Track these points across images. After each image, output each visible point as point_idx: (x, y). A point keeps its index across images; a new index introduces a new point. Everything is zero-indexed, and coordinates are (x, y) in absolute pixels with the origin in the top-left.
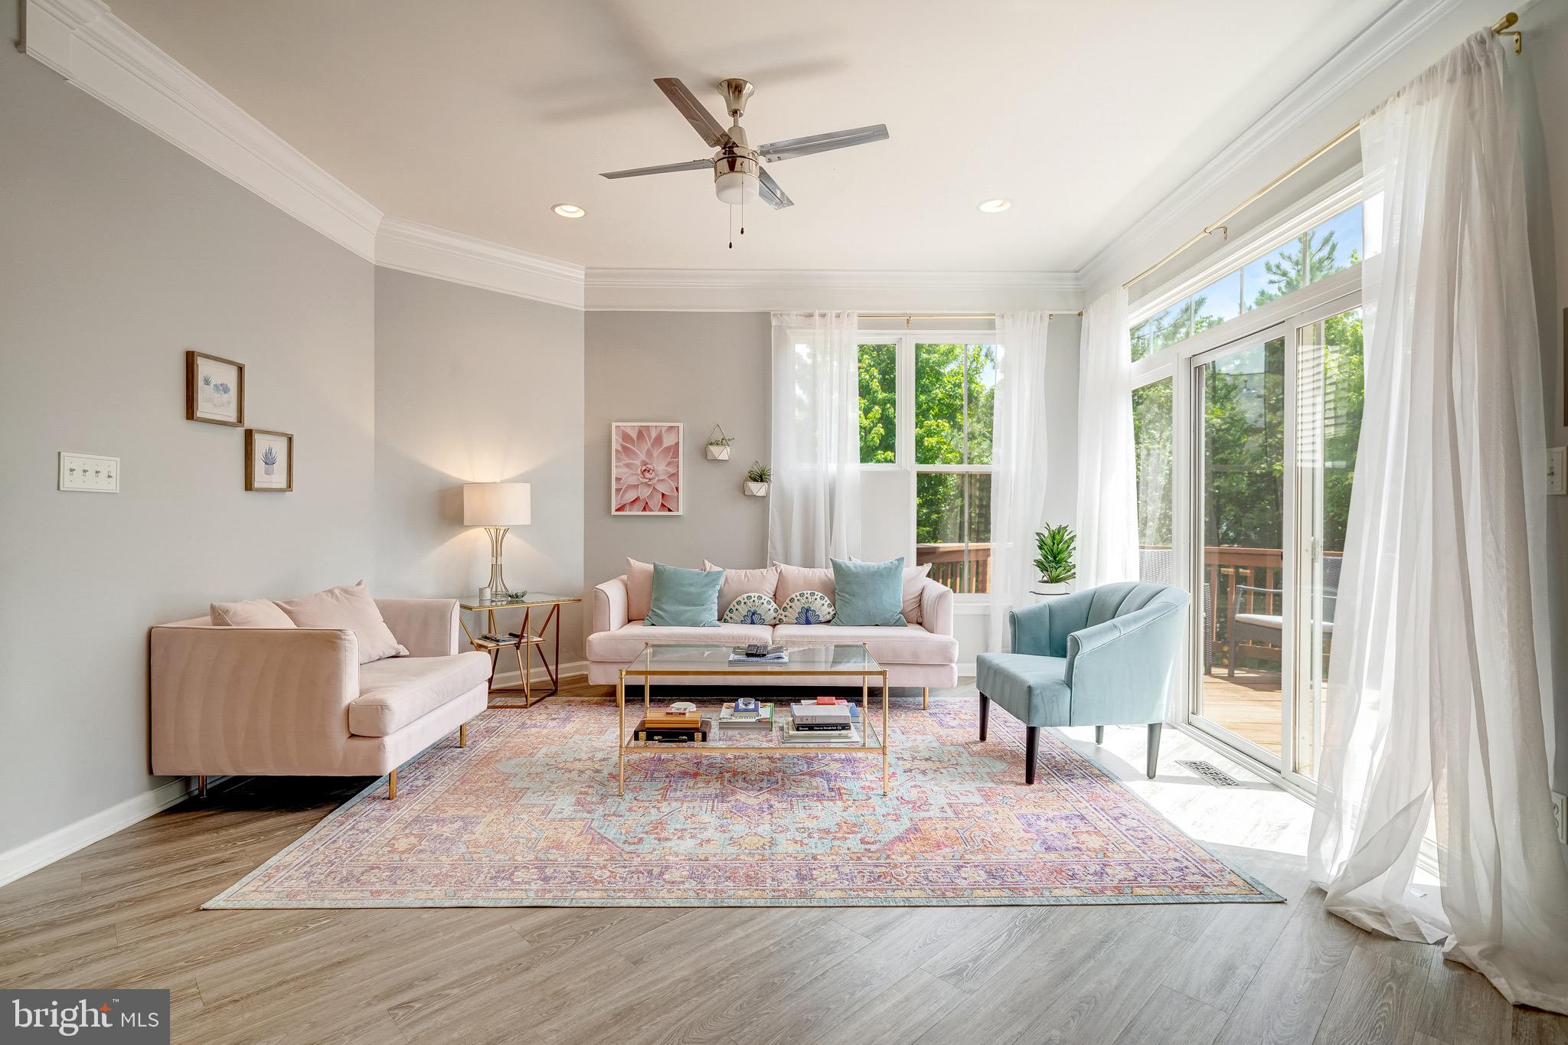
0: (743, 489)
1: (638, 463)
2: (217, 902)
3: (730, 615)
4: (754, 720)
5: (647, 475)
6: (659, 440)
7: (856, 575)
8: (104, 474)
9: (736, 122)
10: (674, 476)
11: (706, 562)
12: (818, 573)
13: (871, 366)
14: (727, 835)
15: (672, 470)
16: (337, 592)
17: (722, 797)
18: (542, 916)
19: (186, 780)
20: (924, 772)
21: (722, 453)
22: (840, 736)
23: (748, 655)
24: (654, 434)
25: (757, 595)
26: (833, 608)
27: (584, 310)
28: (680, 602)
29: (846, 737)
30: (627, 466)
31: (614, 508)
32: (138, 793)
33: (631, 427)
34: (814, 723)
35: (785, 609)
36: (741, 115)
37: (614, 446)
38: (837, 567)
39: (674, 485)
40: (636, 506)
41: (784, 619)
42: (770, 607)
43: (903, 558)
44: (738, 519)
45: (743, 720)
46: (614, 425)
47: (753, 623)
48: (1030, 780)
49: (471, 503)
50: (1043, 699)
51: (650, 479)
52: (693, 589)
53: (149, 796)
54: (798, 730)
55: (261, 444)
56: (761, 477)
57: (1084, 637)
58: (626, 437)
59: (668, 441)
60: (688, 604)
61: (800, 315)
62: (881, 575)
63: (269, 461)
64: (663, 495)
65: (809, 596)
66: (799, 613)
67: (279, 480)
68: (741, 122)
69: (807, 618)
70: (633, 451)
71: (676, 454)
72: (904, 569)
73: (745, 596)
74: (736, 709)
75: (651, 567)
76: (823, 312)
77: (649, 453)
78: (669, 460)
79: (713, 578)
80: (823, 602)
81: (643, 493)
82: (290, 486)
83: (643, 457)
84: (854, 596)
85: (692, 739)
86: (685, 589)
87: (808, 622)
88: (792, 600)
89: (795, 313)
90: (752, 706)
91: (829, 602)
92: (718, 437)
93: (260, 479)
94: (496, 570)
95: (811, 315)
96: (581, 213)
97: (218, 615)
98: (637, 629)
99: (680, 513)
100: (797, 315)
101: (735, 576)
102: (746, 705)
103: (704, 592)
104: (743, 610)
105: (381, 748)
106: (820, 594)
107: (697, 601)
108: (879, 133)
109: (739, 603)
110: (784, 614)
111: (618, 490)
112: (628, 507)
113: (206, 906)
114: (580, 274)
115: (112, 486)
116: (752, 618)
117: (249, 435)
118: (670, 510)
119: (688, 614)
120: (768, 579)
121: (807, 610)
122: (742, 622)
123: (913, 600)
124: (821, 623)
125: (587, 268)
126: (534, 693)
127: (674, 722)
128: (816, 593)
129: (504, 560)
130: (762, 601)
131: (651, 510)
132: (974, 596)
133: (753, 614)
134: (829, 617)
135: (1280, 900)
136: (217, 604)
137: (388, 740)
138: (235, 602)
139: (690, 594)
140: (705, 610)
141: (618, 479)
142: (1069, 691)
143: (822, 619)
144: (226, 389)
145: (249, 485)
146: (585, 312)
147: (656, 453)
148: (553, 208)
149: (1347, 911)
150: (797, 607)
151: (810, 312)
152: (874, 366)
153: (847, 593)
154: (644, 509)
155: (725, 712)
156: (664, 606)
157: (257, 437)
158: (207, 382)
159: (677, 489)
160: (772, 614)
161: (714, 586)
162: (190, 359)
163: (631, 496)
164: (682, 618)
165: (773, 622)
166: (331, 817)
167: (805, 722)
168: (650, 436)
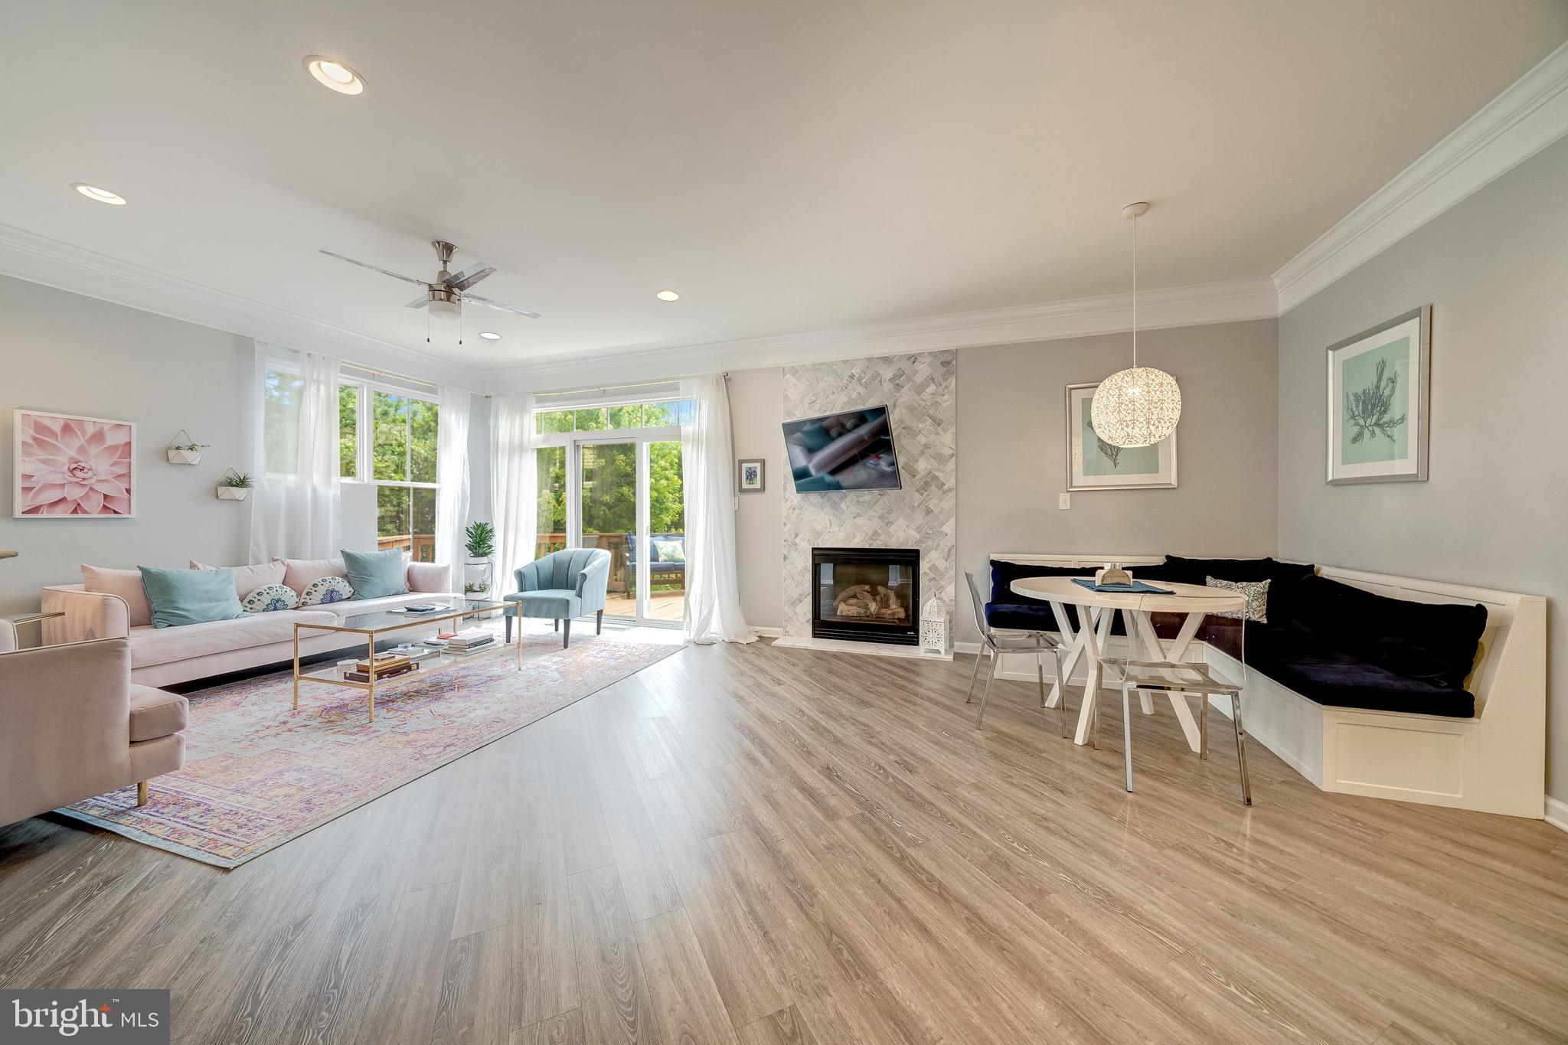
0: (215, 494)
1: (64, 460)
3: (253, 605)
5: (80, 474)
6: (98, 437)
10: (124, 477)
12: (322, 564)
15: (120, 470)
21: (188, 457)
24: (90, 430)
25: (277, 585)
26: (352, 587)
28: (198, 600)
30: (44, 461)
31: (19, 509)
33: (51, 419)
35: (308, 594)
37: (19, 437)
38: (347, 556)
39: (123, 486)
40: (61, 507)
41: (309, 602)
42: (292, 594)
46: (19, 413)
47: (275, 609)
48: (566, 646)
50: (573, 605)
51: (84, 479)
56: (240, 482)
57: (588, 573)
58: (40, 428)
59: (115, 439)
60: (211, 601)
64: (105, 496)
65: (331, 580)
66: (324, 595)
69: (331, 598)
70: (54, 446)
71: (127, 454)
73: (264, 587)
75: (136, 570)
77: (82, 451)
78: (115, 459)
79: (225, 576)
80: (343, 584)
81: (73, 493)
83: (72, 454)
87: (332, 601)
88: (315, 586)
91: (347, 583)
92: (183, 441)
99: (133, 516)
101: (242, 572)
104: (265, 600)
106: (340, 579)
107: (219, 597)
109: (259, 594)
110: (308, 598)
111: (26, 491)
112: (45, 509)
116: (276, 605)
118: (115, 512)
120: (278, 572)
121: (332, 592)
122: (264, 611)
124: (343, 600)
128: (336, 578)
130: (285, 590)
131: (85, 512)
133: (274, 602)
134: (349, 595)
140: (227, 605)
141: (26, 477)
142: (581, 599)
143: (344, 597)
147: (93, 451)
150: (321, 591)
153: (360, 574)
154: (75, 511)
156: (180, 606)
159: (128, 491)
160: (295, 599)
161: (231, 582)
163: (50, 497)
164: (211, 614)
165: (297, 606)
168: (83, 431)
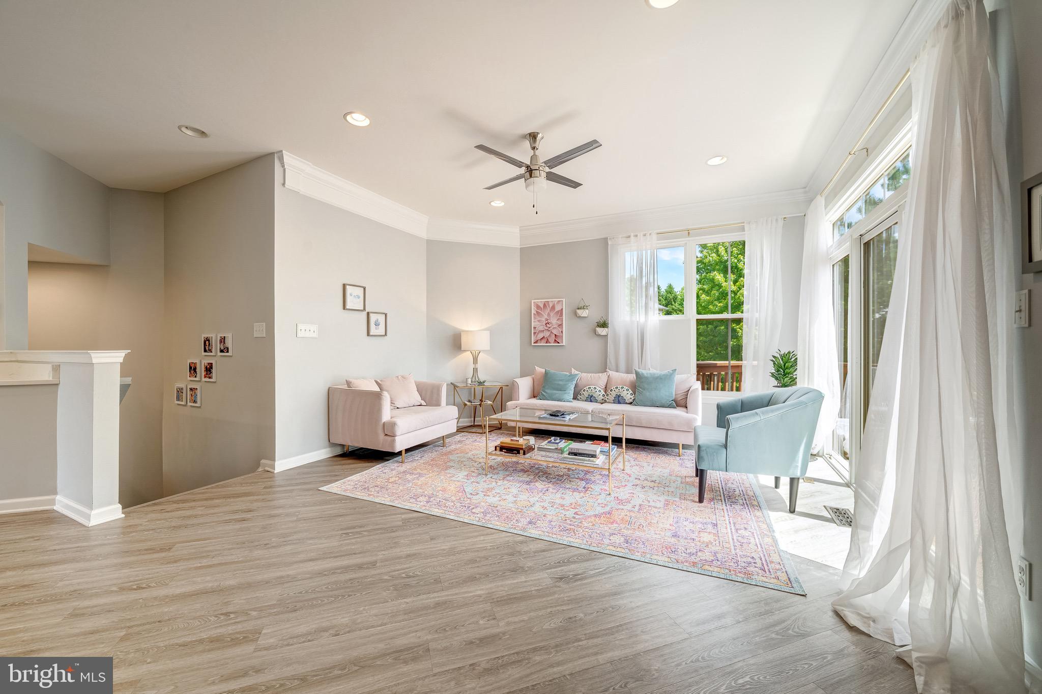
0: (595, 331)
1: (544, 319)
2: (324, 488)
3: (580, 397)
4: (553, 448)
5: (548, 325)
6: (553, 308)
7: (647, 378)
8: (312, 331)
9: (534, 153)
10: (561, 325)
11: (573, 369)
12: (629, 377)
13: (738, 254)
14: (515, 499)
15: (559, 323)
16: (399, 377)
17: (528, 483)
18: (416, 515)
19: (343, 446)
20: (643, 487)
21: (583, 313)
22: (589, 461)
23: (551, 415)
24: (551, 305)
25: (594, 387)
26: (634, 395)
27: (519, 247)
28: (555, 389)
29: (593, 461)
30: (539, 321)
31: (533, 342)
32: (325, 448)
33: (541, 303)
34: (578, 452)
35: (607, 395)
36: (537, 149)
37: (533, 312)
38: (637, 374)
39: (560, 330)
40: (543, 341)
41: (607, 400)
42: (600, 393)
43: (676, 370)
44: (592, 347)
45: (550, 447)
46: (533, 301)
47: (591, 401)
48: (701, 500)
49: (464, 340)
50: (707, 453)
51: (549, 328)
52: (561, 383)
53: (328, 450)
54: (569, 455)
55: (373, 318)
56: (604, 325)
57: (733, 418)
58: (538, 307)
59: (558, 308)
60: (558, 390)
61: (624, 237)
62: (661, 378)
63: (377, 324)
64: (555, 335)
65: (593, 389)
66: (614, 398)
67: (381, 331)
68: (537, 152)
69: (619, 400)
70: (542, 314)
71: (561, 315)
72: (677, 376)
73: (588, 387)
74: (549, 442)
75: (544, 370)
76: (635, 234)
77: (549, 315)
78: (558, 318)
79: (572, 377)
80: (628, 392)
81: (547, 334)
82: (386, 334)
83: (546, 317)
84: (644, 389)
85: (519, 453)
86: (556, 382)
87: (619, 403)
88: (611, 390)
89: (621, 236)
90: (558, 441)
91: (631, 392)
92: (582, 305)
93: (373, 331)
94: (475, 370)
95: (629, 237)
96: (503, 204)
97: (348, 383)
98: (535, 401)
99: (564, 344)
100: (622, 237)
101: (585, 377)
102: (555, 440)
103: (566, 385)
104: (586, 394)
105: (394, 441)
106: (627, 388)
107: (562, 389)
108: (592, 145)
109: (584, 390)
110: (607, 397)
111: (535, 333)
112: (539, 341)
113: (319, 489)
114: (517, 230)
115: (315, 335)
116: (591, 399)
117: (368, 314)
118: (558, 343)
119: (557, 395)
120: (602, 379)
121: (619, 396)
122: (586, 401)
123: (682, 394)
124: (627, 403)
125: (520, 227)
126: (490, 428)
127: (514, 445)
128: (625, 387)
129: (479, 366)
130: (596, 390)
131: (550, 343)
132: (720, 392)
133: (591, 397)
134: (631, 401)
135: (803, 593)
136: (347, 379)
137: (397, 438)
138: (357, 379)
139: (558, 385)
140: (566, 393)
141: (535, 328)
142: (725, 450)
143: (628, 402)
144: (359, 297)
145: (368, 334)
146: (520, 248)
147: (552, 314)
148: (490, 203)
149: (843, 610)
150: (614, 394)
151: (629, 234)
152: (740, 254)
153: (641, 388)
154: (547, 343)
155: (544, 443)
156: (546, 391)
157: (371, 315)
158: (351, 295)
159: (562, 332)
160: (601, 397)
161: (572, 381)
162: (344, 286)
163: (541, 336)
164: (554, 397)
165: (602, 401)
166: (378, 466)
167: (573, 451)
168: (549, 306)
